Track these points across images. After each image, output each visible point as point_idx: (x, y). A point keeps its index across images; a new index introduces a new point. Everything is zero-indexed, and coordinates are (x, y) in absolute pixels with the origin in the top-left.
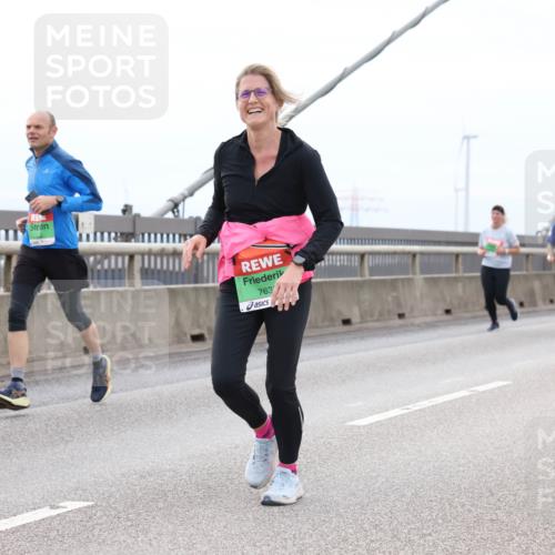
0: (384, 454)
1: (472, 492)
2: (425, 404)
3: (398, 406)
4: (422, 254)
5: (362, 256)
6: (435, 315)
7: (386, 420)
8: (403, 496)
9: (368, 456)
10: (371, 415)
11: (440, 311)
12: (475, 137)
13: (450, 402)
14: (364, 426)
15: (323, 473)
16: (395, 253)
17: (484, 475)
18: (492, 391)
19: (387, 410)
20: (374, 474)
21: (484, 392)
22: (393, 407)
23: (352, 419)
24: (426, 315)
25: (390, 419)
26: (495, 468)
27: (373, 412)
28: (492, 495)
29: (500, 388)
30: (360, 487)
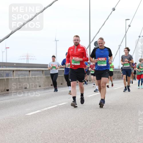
0: (35, 122)
1: (58, 131)
2: (46, 109)
3: (39, 110)
4: (45, 70)
5: (30, 71)
6: (49, 86)
7: (36, 113)
8: (40, 133)
9: (31, 123)
10: (32, 112)
11: (50, 85)
12: (58, 41)
13: (52, 108)
14: (30, 115)
15: (19, 127)
16: (38, 70)
17: (61, 127)
18: (62, 105)
19: (36, 111)
20: (33, 127)
21: (61, 105)
22: (38, 110)
23: (27, 113)
24: (47, 86)
25: (37, 113)
26: (64, 125)
27: (32, 111)
28: (63, 132)
29: (65, 104)
30: (29, 131)
